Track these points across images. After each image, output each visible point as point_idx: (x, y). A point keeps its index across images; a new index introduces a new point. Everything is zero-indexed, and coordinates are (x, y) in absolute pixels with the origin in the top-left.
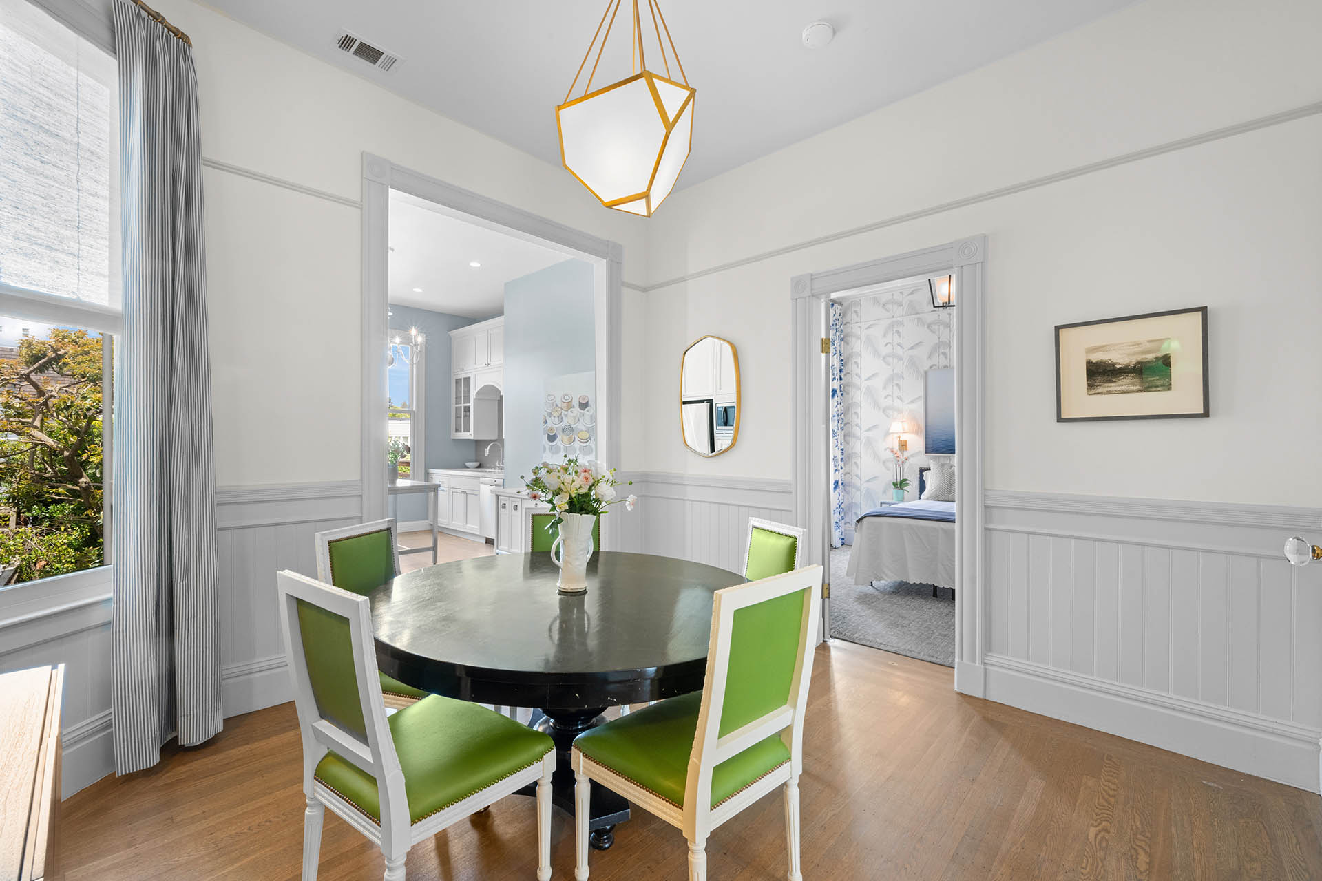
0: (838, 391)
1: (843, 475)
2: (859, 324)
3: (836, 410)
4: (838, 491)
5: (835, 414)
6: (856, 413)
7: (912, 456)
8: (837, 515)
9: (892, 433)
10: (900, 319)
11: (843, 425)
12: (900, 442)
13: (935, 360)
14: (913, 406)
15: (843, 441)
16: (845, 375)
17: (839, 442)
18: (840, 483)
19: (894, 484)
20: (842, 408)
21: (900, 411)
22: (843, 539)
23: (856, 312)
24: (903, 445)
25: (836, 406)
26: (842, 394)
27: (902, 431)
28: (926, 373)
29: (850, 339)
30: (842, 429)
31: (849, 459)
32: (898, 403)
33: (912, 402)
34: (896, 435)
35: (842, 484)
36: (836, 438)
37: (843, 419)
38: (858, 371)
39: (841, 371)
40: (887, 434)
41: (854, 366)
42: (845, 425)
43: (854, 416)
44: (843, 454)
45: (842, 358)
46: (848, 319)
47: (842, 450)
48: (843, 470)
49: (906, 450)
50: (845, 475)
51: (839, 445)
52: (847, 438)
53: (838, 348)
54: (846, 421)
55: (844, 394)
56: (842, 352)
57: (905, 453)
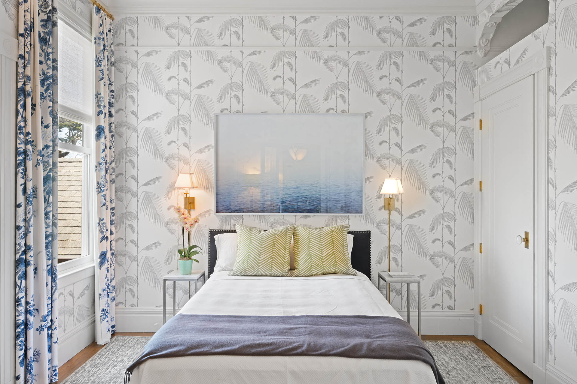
0: (107, 130)
1: (113, 243)
2: (136, 48)
3: (103, 155)
4: (106, 265)
5: (102, 161)
6: (131, 162)
7: (201, 215)
8: (105, 299)
9: (178, 188)
10: (187, 49)
11: (113, 177)
12: (187, 198)
13: (226, 104)
14: (202, 156)
15: (113, 197)
16: (117, 112)
17: (108, 199)
18: (109, 255)
19: (180, 252)
20: (113, 154)
21: (187, 162)
22: (113, 327)
23: (131, 32)
24: (190, 203)
25: (104, 151)
26: (112, 136)
27: (190, 186)
28: (217, 116)
29: (123, 65)
30: (112, 181)
31: (122, 221)
32: (184, 152)
33: (201, 151)
34: (181, 191)
35: (112, 254)
36: (102, 194)
37: (113, 169)
38: (134, 108)
39: (110, 104)
40: (172, 187)
41: (129, 101)
42: (117, 176)
43: (129, 165)
44: (113, 214)
45: (113, 88)
46: (121, 38)
47: (113, 209)
48: (113, 236)
49: (194, 208)
50: (117, 241)
51: (108, 203)
52: (119, 193)
53: (106, 73)
54: (117, 172)
55: (116, 136)
56: (113, 80)
57: (192, 212)
